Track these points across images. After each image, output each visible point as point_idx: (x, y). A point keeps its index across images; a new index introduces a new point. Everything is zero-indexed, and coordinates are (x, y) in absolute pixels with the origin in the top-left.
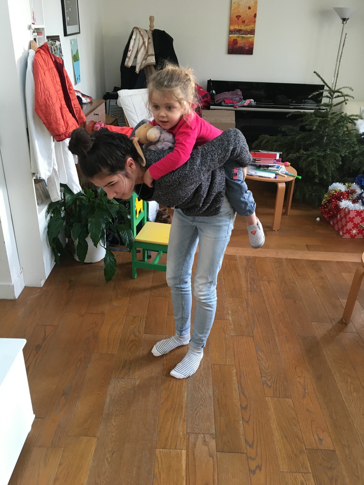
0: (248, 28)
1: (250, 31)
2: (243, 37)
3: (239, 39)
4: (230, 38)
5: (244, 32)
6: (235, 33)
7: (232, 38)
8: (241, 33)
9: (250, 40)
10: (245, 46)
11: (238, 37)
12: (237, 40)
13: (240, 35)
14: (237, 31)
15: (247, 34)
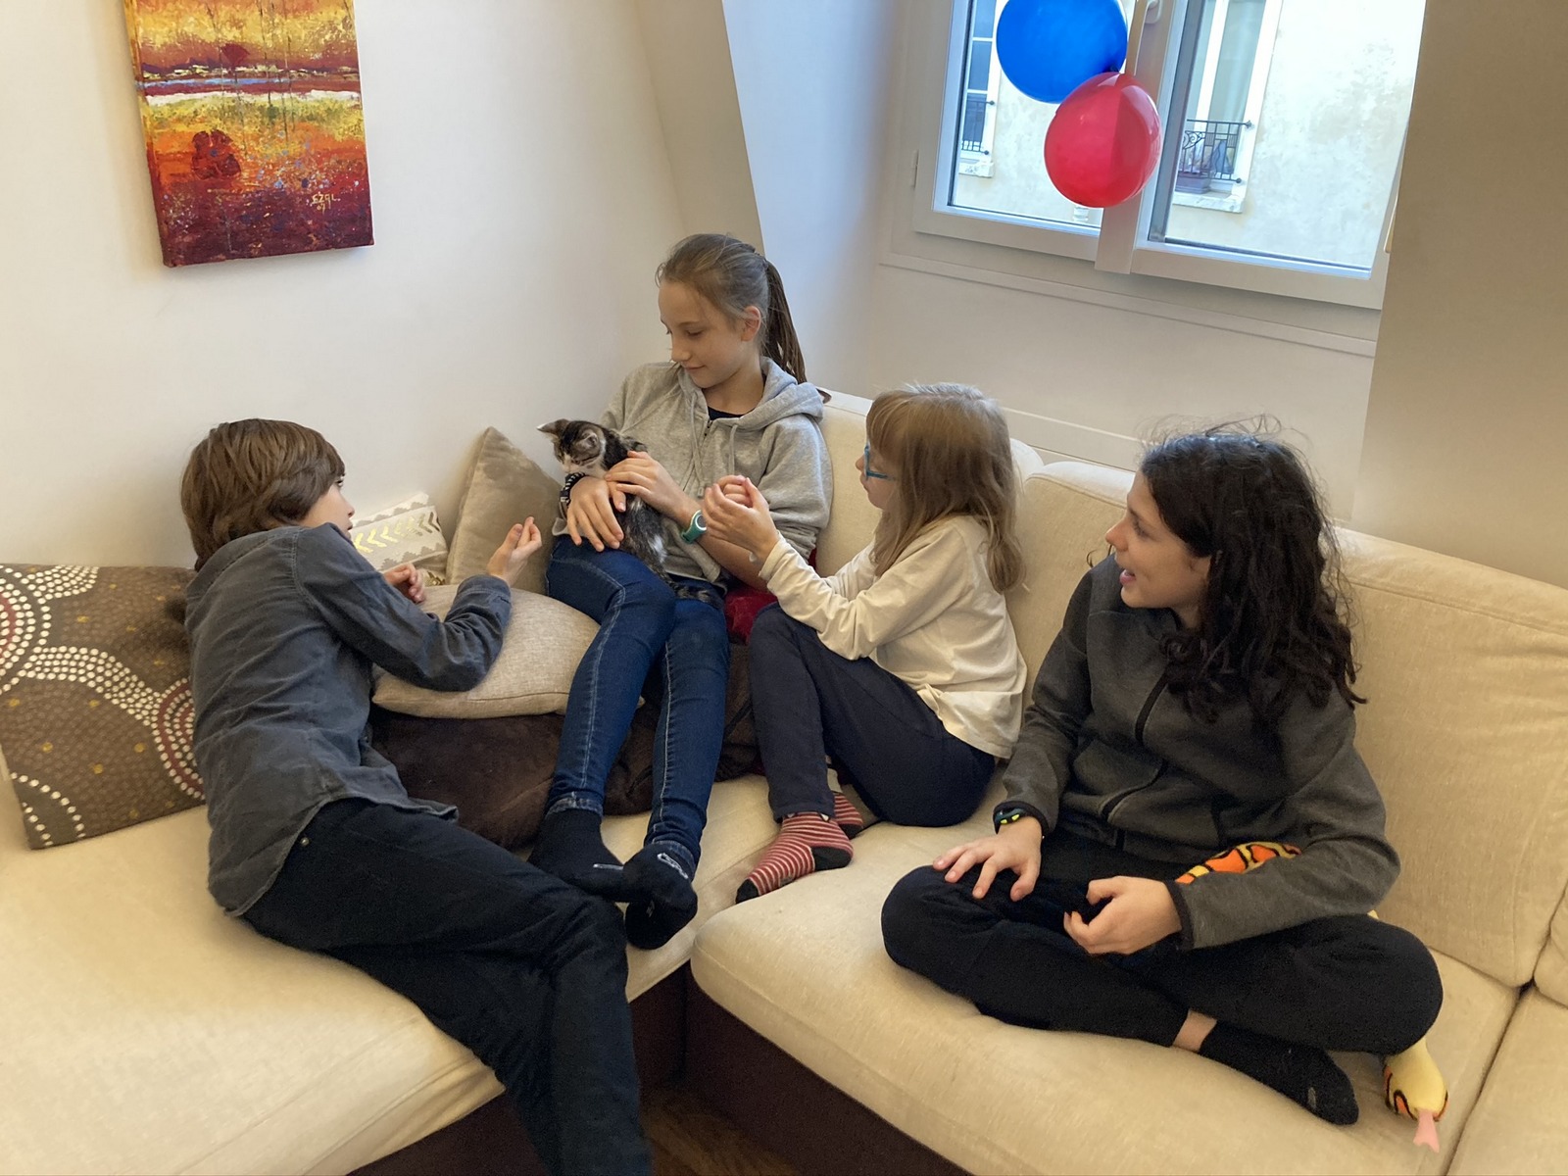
0: (302, 32)
1: (317, 56)
2: (272, 113)
3: (243, 136)
4: (161, 123)
5: (273, 68)
6: (198, 76)
7: (181, 128)
8: (244, 75)
9: (339, 132)
10: (305, 183)
11: (233, 113)
12: (228, 140)
13: (247, 98)
14: (211, 64)
15: (303, 88)
